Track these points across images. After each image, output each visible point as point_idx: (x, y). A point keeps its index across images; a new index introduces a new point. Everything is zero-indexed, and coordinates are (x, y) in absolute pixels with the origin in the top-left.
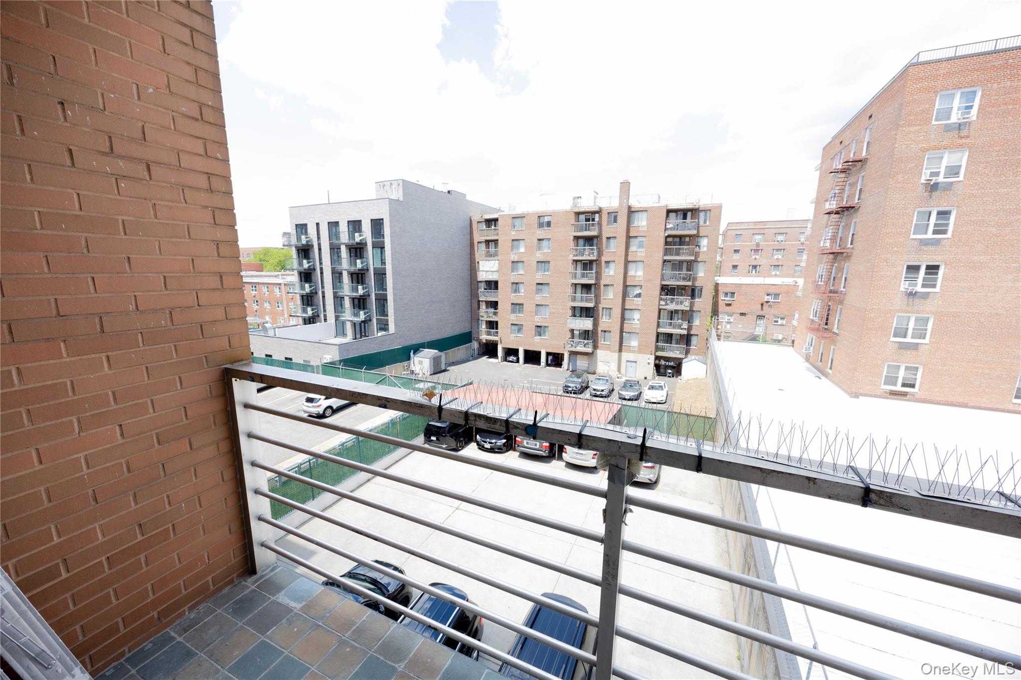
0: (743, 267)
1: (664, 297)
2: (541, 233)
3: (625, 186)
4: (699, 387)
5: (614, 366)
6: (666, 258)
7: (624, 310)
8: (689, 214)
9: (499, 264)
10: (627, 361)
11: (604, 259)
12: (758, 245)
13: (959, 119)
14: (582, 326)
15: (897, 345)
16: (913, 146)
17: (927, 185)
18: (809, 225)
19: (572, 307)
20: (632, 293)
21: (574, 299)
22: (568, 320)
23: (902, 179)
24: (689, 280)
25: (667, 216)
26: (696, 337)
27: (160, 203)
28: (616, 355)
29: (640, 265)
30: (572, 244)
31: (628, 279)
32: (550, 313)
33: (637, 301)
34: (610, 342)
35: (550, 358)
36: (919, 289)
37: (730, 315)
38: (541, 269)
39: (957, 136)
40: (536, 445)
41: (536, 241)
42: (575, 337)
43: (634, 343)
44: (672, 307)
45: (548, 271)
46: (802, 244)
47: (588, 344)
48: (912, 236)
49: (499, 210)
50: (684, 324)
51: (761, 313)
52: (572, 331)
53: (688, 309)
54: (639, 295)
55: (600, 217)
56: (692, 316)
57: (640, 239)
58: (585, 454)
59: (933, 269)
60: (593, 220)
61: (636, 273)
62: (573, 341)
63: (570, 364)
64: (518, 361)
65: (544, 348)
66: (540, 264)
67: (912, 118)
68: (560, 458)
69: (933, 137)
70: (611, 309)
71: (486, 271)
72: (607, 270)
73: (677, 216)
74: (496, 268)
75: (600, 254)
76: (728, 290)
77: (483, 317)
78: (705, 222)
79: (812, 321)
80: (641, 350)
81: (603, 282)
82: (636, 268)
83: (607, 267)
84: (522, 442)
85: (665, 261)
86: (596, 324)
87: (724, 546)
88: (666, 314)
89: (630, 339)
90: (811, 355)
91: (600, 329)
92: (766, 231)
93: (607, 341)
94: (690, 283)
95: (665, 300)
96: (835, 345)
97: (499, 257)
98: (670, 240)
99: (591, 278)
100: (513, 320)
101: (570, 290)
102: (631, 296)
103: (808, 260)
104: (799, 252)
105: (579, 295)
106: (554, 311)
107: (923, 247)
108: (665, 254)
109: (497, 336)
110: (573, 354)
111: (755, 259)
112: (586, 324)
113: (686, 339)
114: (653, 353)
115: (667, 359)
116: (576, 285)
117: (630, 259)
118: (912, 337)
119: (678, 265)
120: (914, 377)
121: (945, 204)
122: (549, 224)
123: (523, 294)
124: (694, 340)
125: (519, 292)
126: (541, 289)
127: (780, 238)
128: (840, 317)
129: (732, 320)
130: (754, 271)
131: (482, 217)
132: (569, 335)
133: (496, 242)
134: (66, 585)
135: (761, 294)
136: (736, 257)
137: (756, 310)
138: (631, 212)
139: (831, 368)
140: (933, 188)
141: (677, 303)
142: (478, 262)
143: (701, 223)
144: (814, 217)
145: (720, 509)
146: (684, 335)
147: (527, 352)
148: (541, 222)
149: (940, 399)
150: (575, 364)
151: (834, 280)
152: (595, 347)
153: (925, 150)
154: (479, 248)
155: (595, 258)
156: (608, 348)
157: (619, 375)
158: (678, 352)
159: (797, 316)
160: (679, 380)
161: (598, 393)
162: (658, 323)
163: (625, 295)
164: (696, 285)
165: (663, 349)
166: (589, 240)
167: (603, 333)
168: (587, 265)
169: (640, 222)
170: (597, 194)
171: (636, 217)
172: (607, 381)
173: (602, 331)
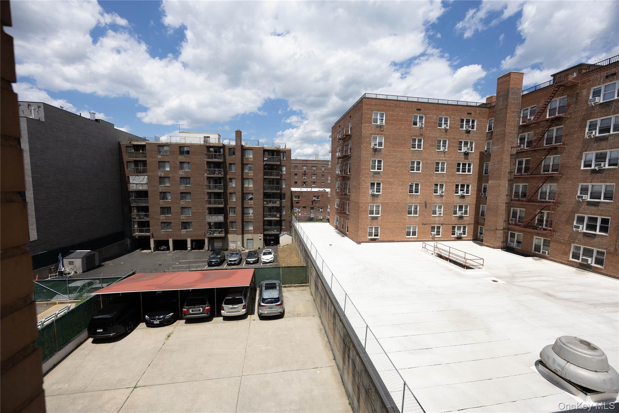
0: (299, 182)
1: (266, 199)
2: (182, 158)
3: (239, 134)
4: (290, 249)
5: (239, 243)
6: (265, 177)
7: (243, 208)
8: (275, 153)
9: (148, 179)
10: (247, 239)
11: (228, 177)
12: (305, 171)
13: (380, 123)
14: (217, 220)
15: (371, 218)
16: (367, 132)
17: (373, 149)
18: (330, 163)
19: (209, 208)
20: (247, 197)
21: (210, 203)
22: (207, 217)
23: (365, 145)
24: (278, 190)
25: (264, 153)
26: (284, 221)
28: (240, 237)
29: (251, 181)
30: (206, 167)
31: (244, 189)
32: (193, 213)
33: (251, 202)
34: (236, 228)
35: (194, 244)
36: (375, 193)
37: (299, 208)
38: (184, 183)
39: (380, 130)
40: (200, 310)
41: (178, 163)
42: (212, 228)
43: (251, 228)
44: (270, 205)
45: (189, 184)
46: (323, 172)
47: (221, 231)
48: (371, 170)
49: (144, 140)
50: (278, 214)
51: (312, 206)
52: (209, 224)
53: (279, 205)
54: (251, 199)
55: (224, 151)
56: (281, 209)
57: (250, 165)
58: (238, 307)
59: (379, 184)
60: (220, 152)
61: (249, 186)
62: (211, 231)
63: (210, 246)
64: (168, 249)
65: (189, 237)
66: (182, 179)
67: (366, 120)
68: (219, 315)
69: (373, 129)
70: (235, 208)
71: (136, 184)
72: (230, 184)
73: (269, 154)
74: (145, 181)
75: (226, 173)
76: (296, 194)
77: (135, 219)
78: (283, 158)
79: (337, 209)
80: (255, 232)
81: (229, 191)
82: (249, 182)
83: (231, 182)
84: (188, 311)
85: (264, 179)
86: (226, 218)
87: (326, 339)
88: (267, 209)
89: (248, 227)
90: (338, 225)
91: (229, 221)
92: (308, 165)
93: (234, 229)
94: (279, 191)
95: (266, 201)
96: (348, 220)
97: (148, 174)
98: (266, 167)
99: (220, 189)
100: (163, 219)
101: (206, 197)
102: (247, 200)
103: (331, 180)
104: (322, 176)
105: (212, 200)
106: (196, 211)
107: (375, 175)
108: (264, 175)
109: (149, 232)
110: (211, 240)
111: (305, 178)
112: (220, 218)
113: (279, 223)
114: (262, 232)
115: (270, 235)
116: (210, 193)
117: (244, 177)
118: (375, 214)
119: (271, 181)
120: (372, 231)
121: (380, 158)
122: (188, 152)
123: (170, 200)
124: (283, 223)
125: (167, 199)
126: (185, 197)
127: (314, 168)
128: (348, 206)
129: (300, 211)
130: (305, 185)
131: (130, 142)
132: (207, 227)
133: (144, 163)
135: (311, 196)
136: (296, 177)
137: (310, 205)
138: (244, 150)
139: (347, 231)
140: (375, 150)
141: (273, 203)
142: (128, 177)
143: (282, 159)
144: (332, 159)
145: (319, 318)
146: (278, 220)
147: (174, 242)
148: (182, 150)
149: (387, 240)
150: (213, 246)
151: (344, 189)
152: (227, 233)
153: (371, 134)
154: (129, 166)
155: (222, 176)
156: (235, 233)
157: (243, 249)
158: (276, 231)
159: (329, 207)
160: (279, 247)
161: (233, 263)
162: (264, 214)
163: (243, 199)
164: (282, 192)
165: (267, 230)
166: (217, 165)
167: (231, 223)
168: (217, 181)
169: (249, 156)
170: (220, 136)
171: (246, 153)
172: (237, 254)
173: (230, 222)
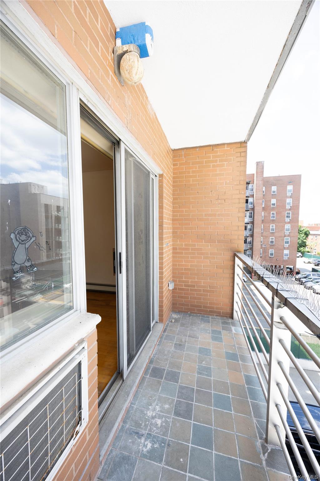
27: (226, 208)
134: (196, 290)
